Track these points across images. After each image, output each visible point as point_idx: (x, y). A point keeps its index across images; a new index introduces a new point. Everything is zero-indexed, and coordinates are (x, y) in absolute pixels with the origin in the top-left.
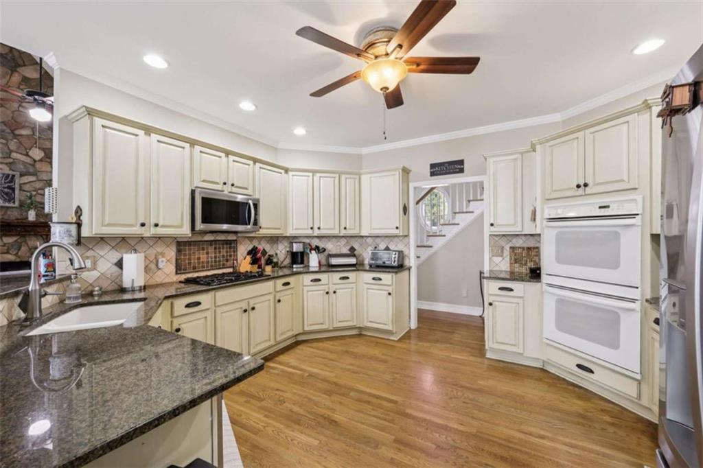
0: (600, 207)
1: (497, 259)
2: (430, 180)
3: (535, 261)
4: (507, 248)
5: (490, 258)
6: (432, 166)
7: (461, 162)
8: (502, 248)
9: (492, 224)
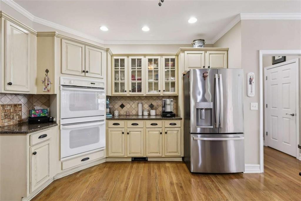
0: (91, 83)
3: (19, 115)
9: (10, 84)
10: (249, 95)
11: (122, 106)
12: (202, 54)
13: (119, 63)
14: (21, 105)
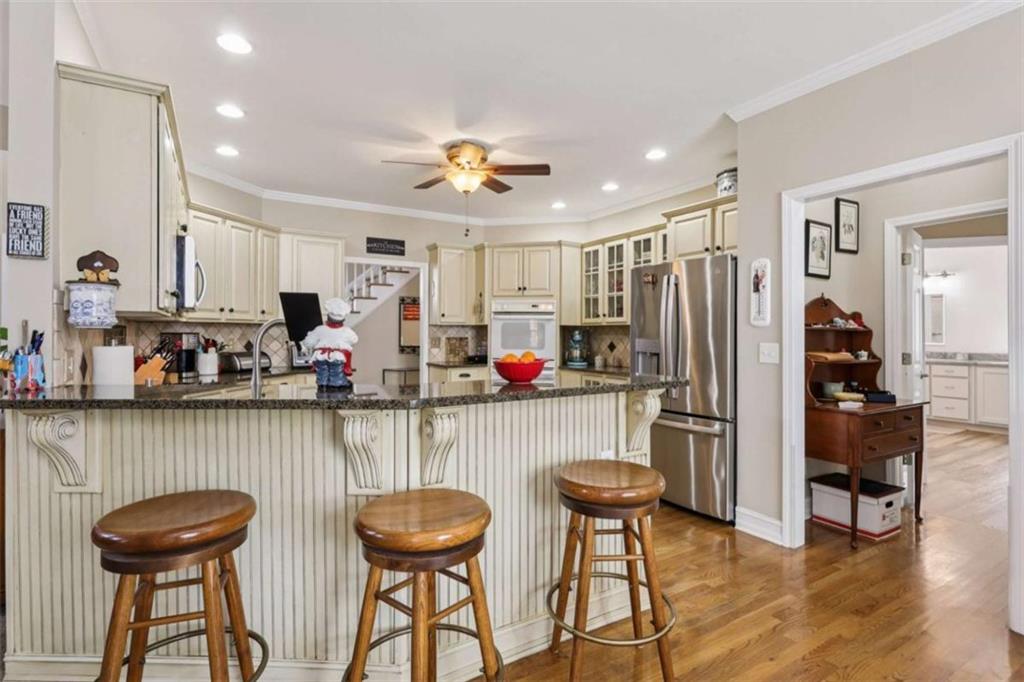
0: (532, 306)
1: (435, 351)
2: (365, 257)
4: (443, 339)
5: (429, 353)
6: (370, 240)
7: (402, 243)
8: (439, 339)
9: (443, 315)
10: (752, 322)
11: (612, 347)
12: (705, 216)
13: (592, 258)
14: (467, 338)
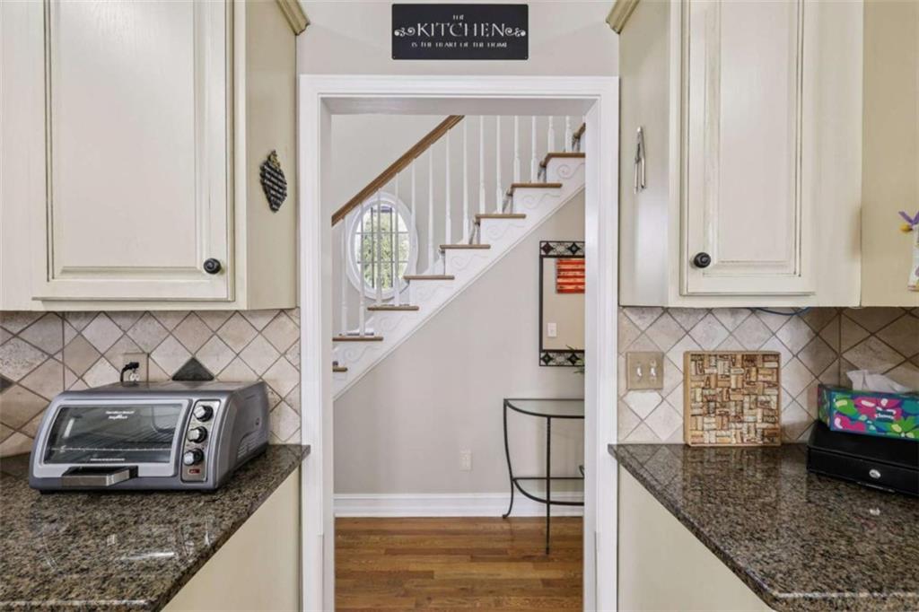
1: (643, 401)
3: (765, 404)
4: (676, 358)
5: (620, 399)
8: (660, 359)
9: (701, 261)
14: (776, 356)
